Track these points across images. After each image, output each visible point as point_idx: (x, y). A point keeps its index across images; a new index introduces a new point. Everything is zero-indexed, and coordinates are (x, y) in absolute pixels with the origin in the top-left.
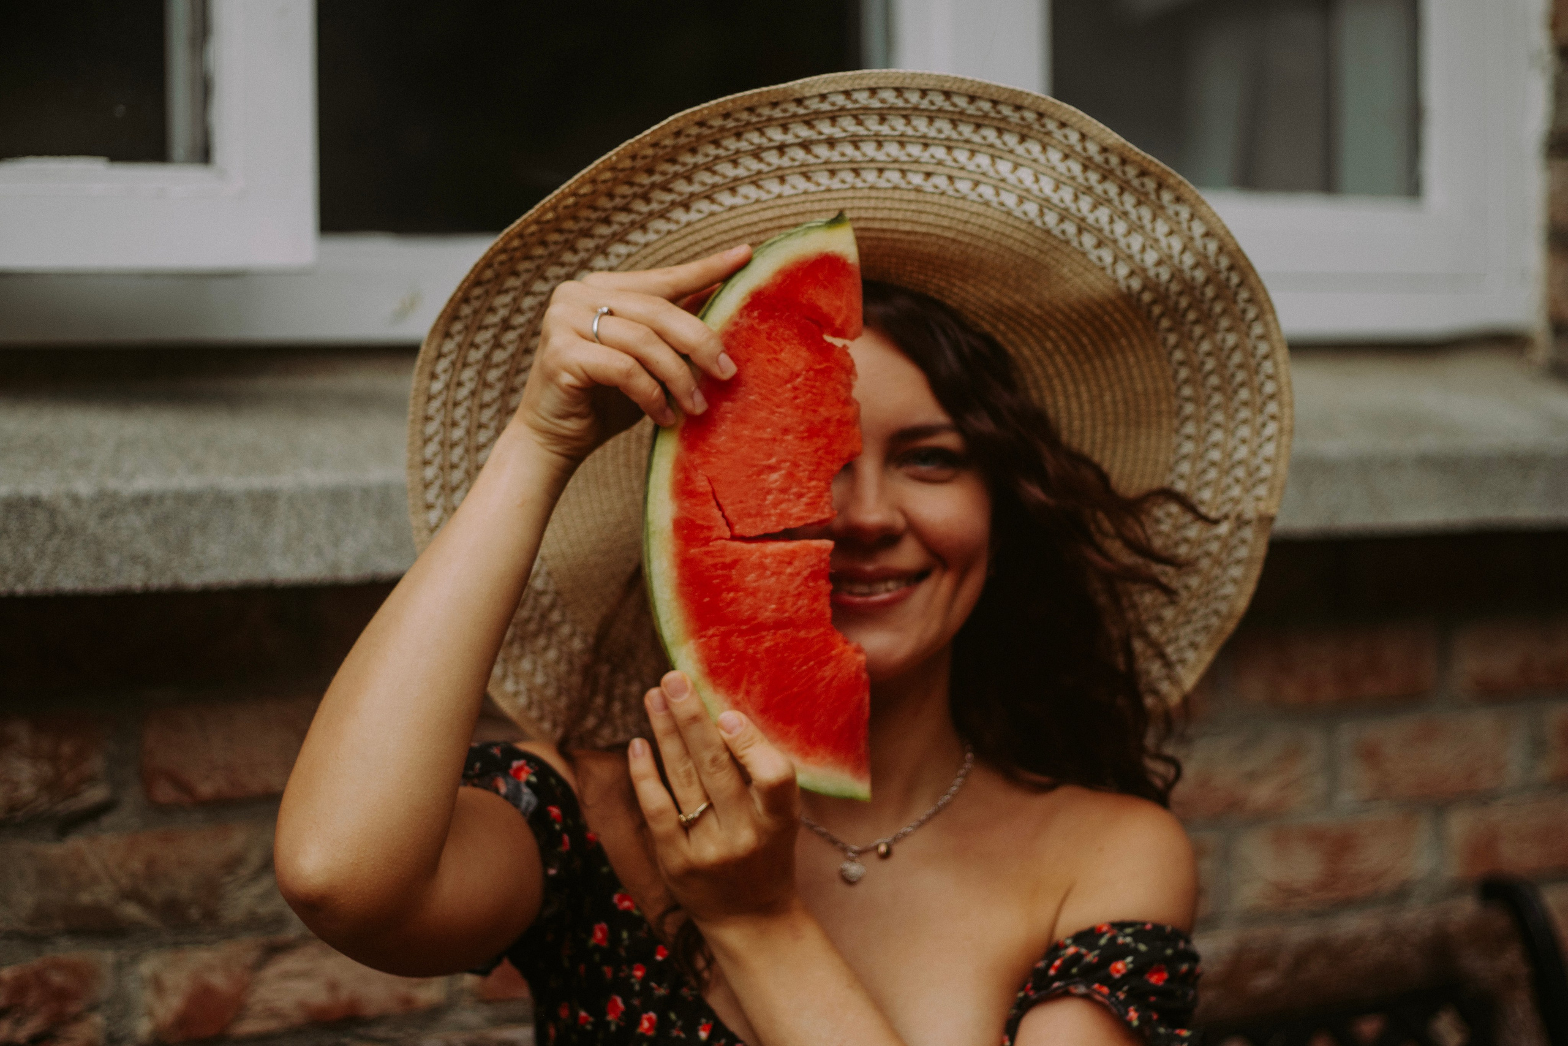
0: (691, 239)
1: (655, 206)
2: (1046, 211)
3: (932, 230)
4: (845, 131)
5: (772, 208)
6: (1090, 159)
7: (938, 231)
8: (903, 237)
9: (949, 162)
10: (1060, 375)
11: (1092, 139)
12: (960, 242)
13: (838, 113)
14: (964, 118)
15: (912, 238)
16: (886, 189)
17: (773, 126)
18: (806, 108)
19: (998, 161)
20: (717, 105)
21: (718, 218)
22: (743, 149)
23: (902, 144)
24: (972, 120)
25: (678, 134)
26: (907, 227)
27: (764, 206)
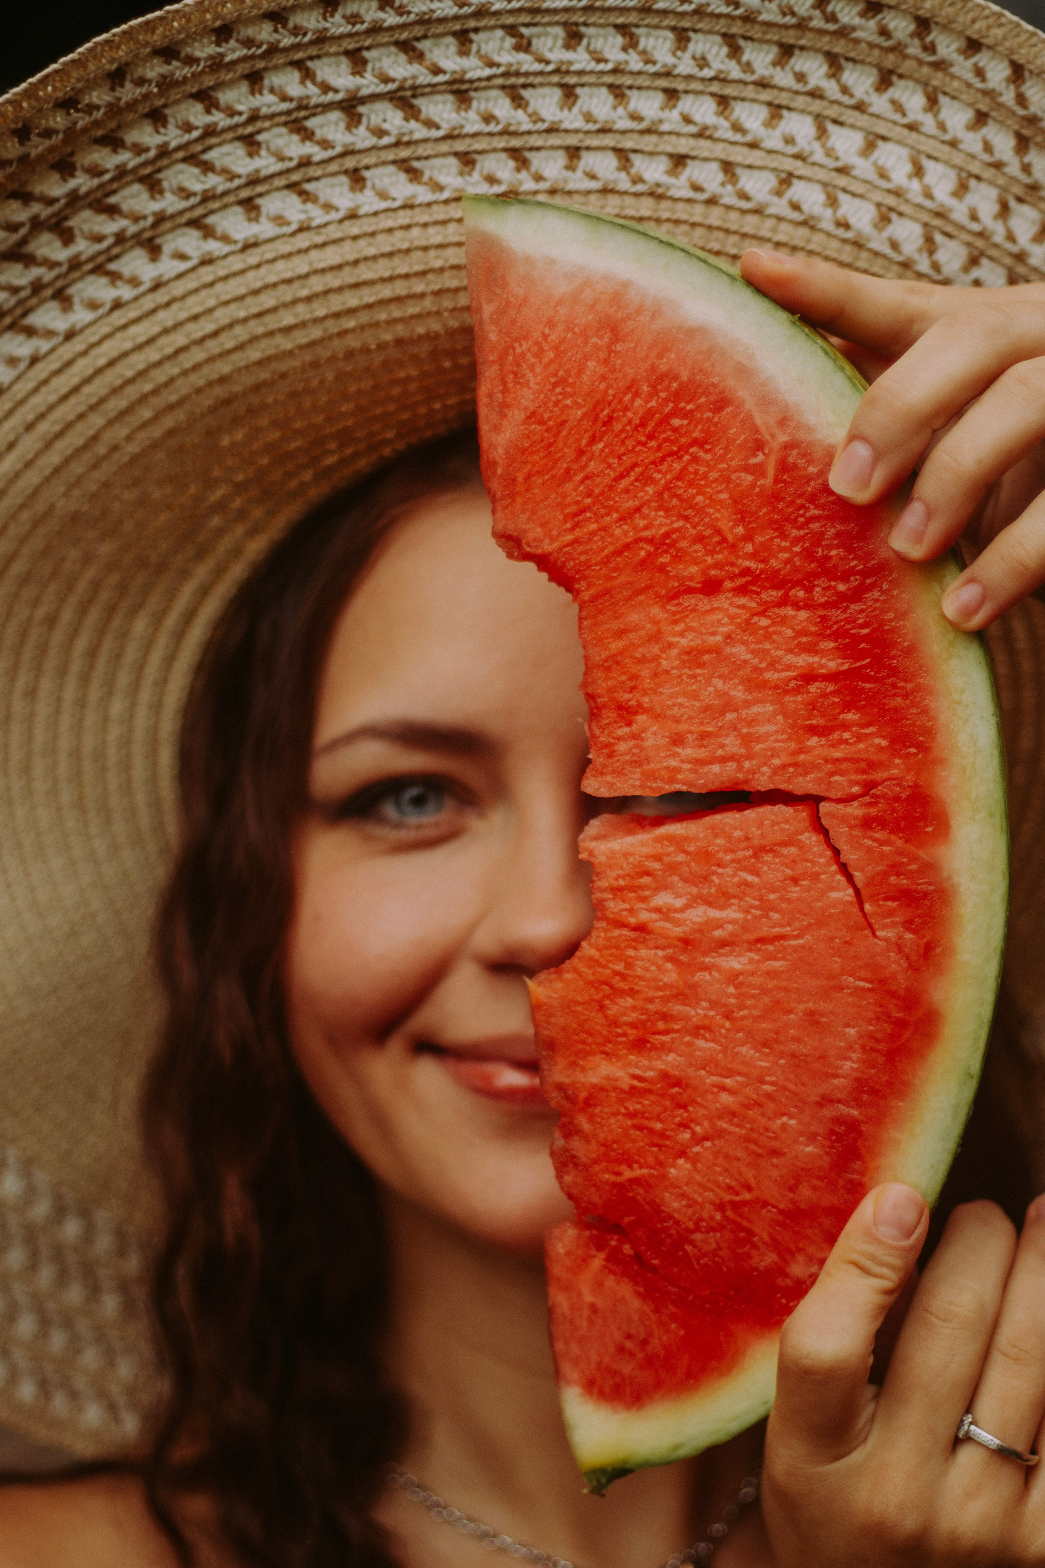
0: (166, 318)
1: (82, 247)
2: (939, 238)
4: (491, 64)
5: (336, 241)
6: (1032, 121)
9: (724, 130)
13: (472, 24)
14: (756, 32)
16: (587, 193)
17: (328, 55)
18: (401, 10)
19: (831, 128)
21: (220, 270)
22: (264, 111)
23: (618, 92)
24: (774, 35)
25: (117, 77)
27: (319, 238)
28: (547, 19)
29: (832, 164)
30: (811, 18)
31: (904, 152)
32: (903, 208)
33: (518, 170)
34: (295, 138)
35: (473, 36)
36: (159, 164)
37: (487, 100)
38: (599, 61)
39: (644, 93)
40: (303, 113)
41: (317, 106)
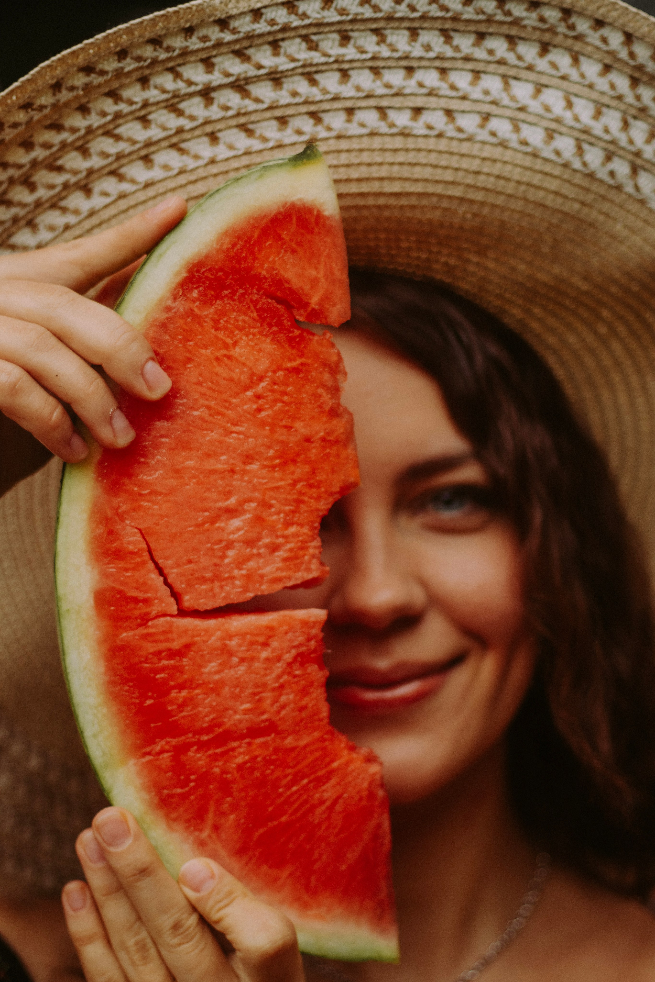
1: (42, 193)
2: (585, 146)
3: (431, 189)
4: (294, 60)
5: (204, 178)
6: (640, 68)
7: (439, 189)
8: (392, 201)
9: (445, 90)
10: (618, 364)
11: (641, 39)
12: (471, 202)
13: (280, 36)
14: (460, 26)
15: (404, 202)
16: (361, 136)
17: (190, 62)
18: (234, 31)
19: (512, 82)
20: (105, 38)
21: (131, 201)
22: (152, 100)
23: (376, 71)
24: (472, 28)
25: (57, 87)
26: (396, 187)
27: (192, 177)
28: (327, 29)
29: (514, 105)
30: (495, 15)
31: (560, 94)
32: (563, 129)
33: (315, 124)
34: (173, 115)
35: (281, 43)
36: (88, 138)
37: (293, 82)
38: (363, 52)
39: (392, 71)
40: (176, 100)
41: (186, 95)
